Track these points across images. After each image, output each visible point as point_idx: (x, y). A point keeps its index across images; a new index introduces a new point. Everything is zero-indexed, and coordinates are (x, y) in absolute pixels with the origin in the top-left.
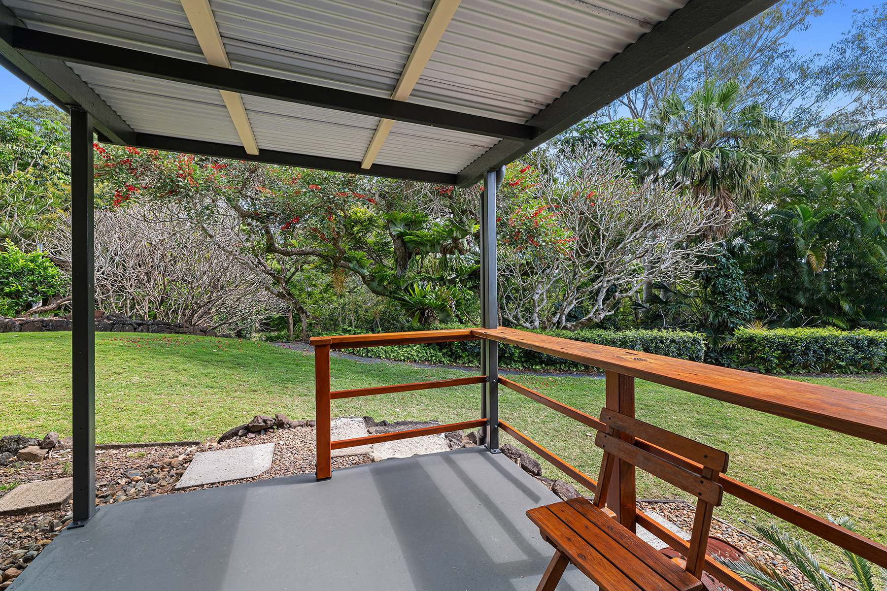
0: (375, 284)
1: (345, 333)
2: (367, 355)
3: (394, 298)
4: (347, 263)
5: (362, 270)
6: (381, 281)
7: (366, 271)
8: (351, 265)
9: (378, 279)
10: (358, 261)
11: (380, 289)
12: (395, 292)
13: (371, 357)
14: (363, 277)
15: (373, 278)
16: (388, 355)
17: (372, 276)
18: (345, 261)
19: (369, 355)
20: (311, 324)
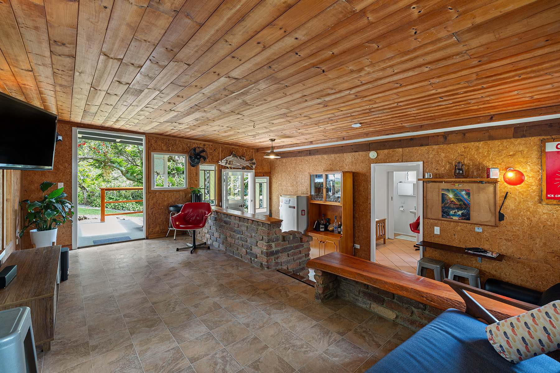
0: (129, 175)
1: (110, 199)
2: (123, 209)
3: (140, 182)
4: (112, 164)
5: (121, 168)
6: (132, 174)
7: (123, 168)
8: (114, 165)
9: (130, 173)
10: (118, 163)
11: (132, 178)
12: (140, 179)
13: (125, 210)
14: (122, 172)
15: (127, 172)
16: (134, 209)
17: (127, 171)
18: (111, 163)
19: (124, 209)
20: (89, 195)
